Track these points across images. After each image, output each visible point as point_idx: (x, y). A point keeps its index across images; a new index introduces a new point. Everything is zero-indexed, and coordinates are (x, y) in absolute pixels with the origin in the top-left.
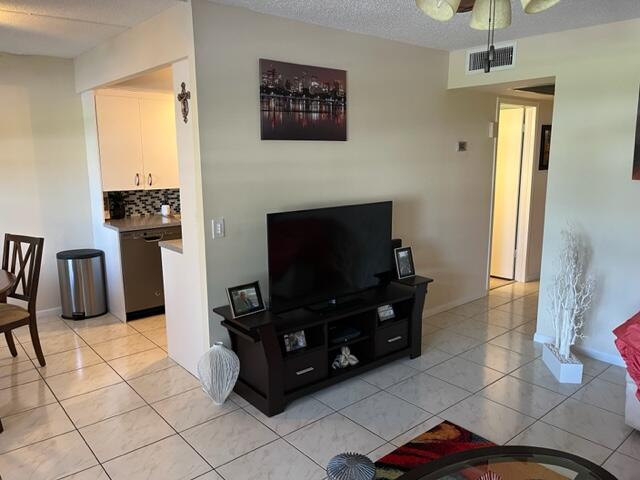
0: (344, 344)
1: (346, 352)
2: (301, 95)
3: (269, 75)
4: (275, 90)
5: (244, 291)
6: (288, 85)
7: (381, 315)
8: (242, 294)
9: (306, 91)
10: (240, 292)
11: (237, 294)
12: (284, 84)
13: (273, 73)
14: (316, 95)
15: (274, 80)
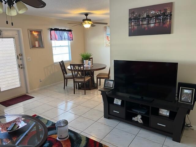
0: (140, 114)
1: (139, 117)
2: (145, 18)
3: (132, 14)
4: (134, 19)
5: (110, 81)
6: (140, 16)
7: (160, 112)
8: (109, 82)
9: (148, 16)
10: (108, 81)
11: (107, 81)
12: (138, 15)
13: (134, 13)
14: (153, 17)
15: (133, 15)
